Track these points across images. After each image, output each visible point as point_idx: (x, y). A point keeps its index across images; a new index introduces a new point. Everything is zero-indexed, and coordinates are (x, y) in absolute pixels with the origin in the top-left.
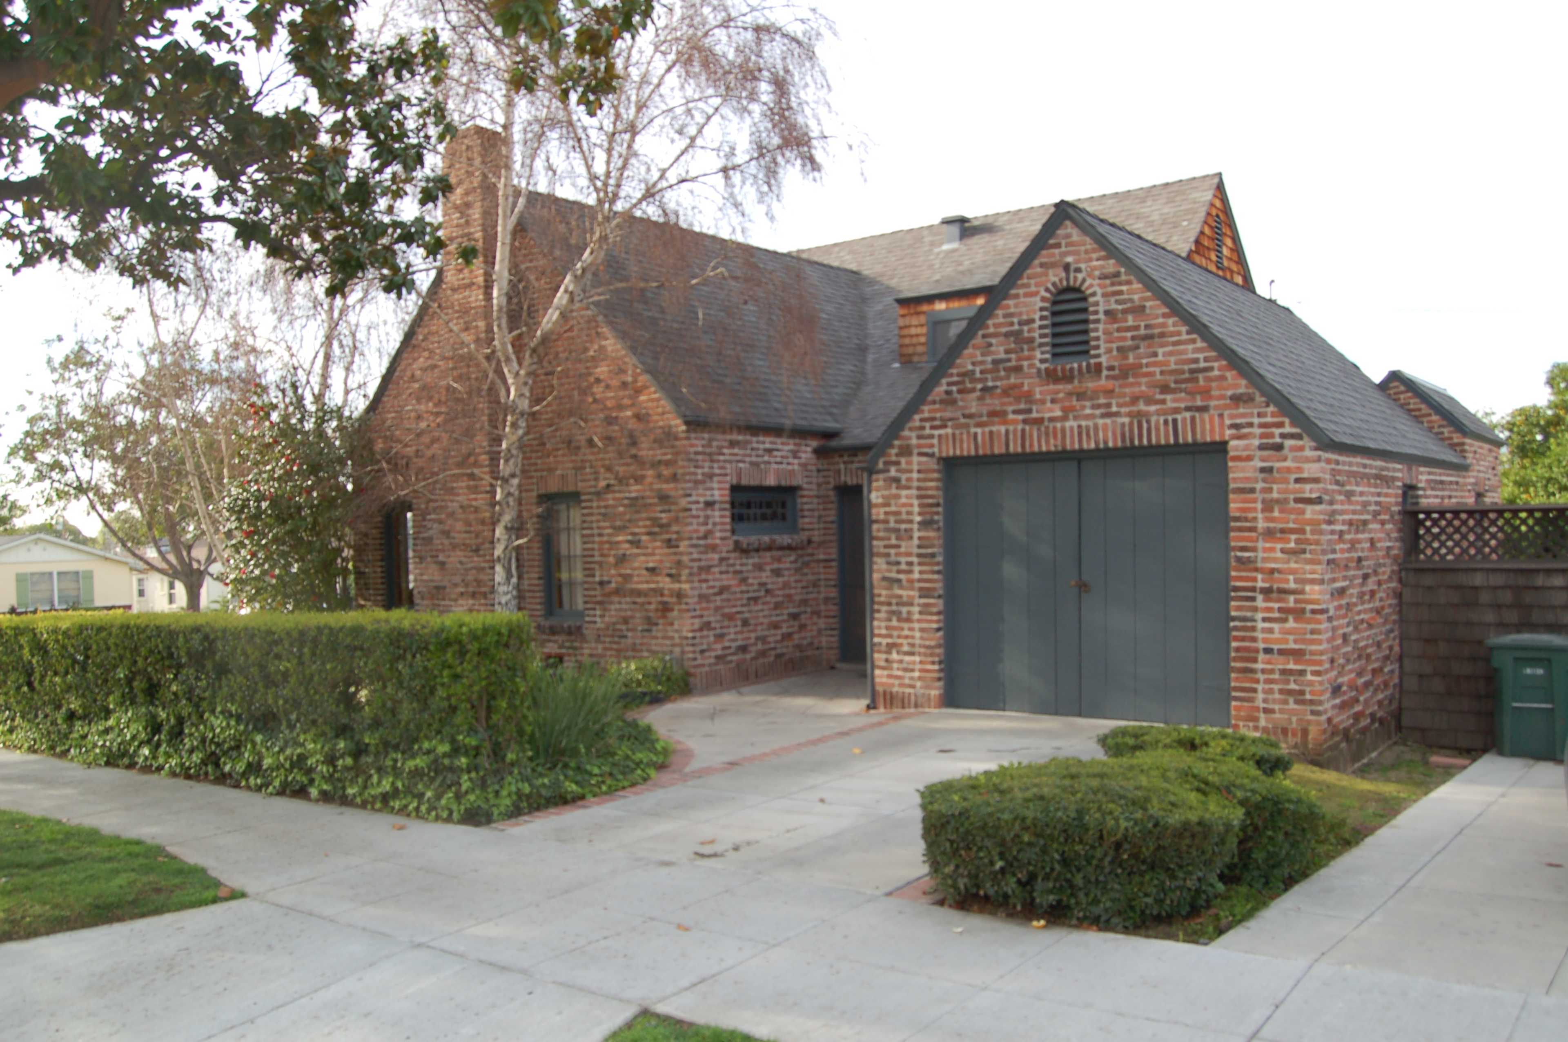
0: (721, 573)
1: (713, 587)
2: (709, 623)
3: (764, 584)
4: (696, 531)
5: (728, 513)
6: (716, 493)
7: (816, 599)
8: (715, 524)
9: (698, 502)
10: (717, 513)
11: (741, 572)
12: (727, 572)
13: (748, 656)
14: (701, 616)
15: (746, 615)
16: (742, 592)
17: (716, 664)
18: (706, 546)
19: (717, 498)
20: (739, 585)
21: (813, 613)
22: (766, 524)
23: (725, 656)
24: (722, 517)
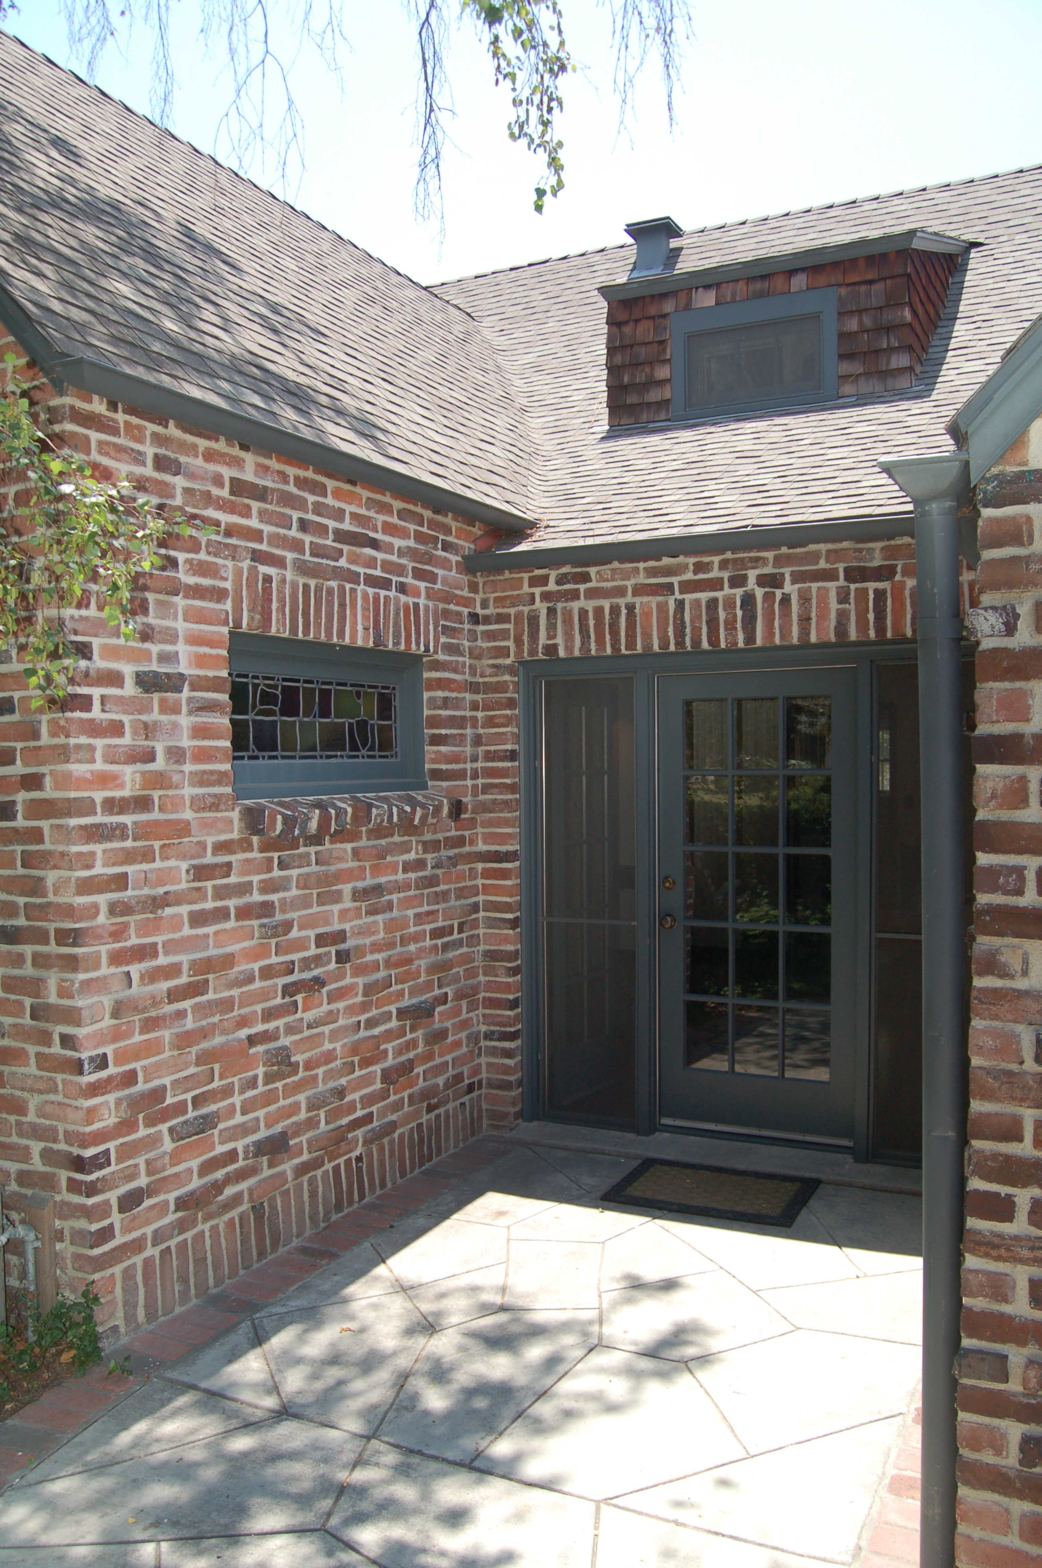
0: (197, 919)
1: (173, 971)
2: (158, 1094)
3: (340, 937)
4: (104, 780)
5: (224, 721)
6: (182, 649)
7: (467, 959)
8: (176, 755)
9: (114, 679)
10: (185, 720)
11: (266, 909)
12: (222, 914)
13: (287, 1167)
14: (130, 1078)
15: (285, 1041)
16: (267, 973)
17: (181, 1226)
18: (144, 831)
19: (184, 667)
20: (260, 953)
21: (460, 996)
22: (340, 760)
23: (218, 1187)
24: (199, 732)
